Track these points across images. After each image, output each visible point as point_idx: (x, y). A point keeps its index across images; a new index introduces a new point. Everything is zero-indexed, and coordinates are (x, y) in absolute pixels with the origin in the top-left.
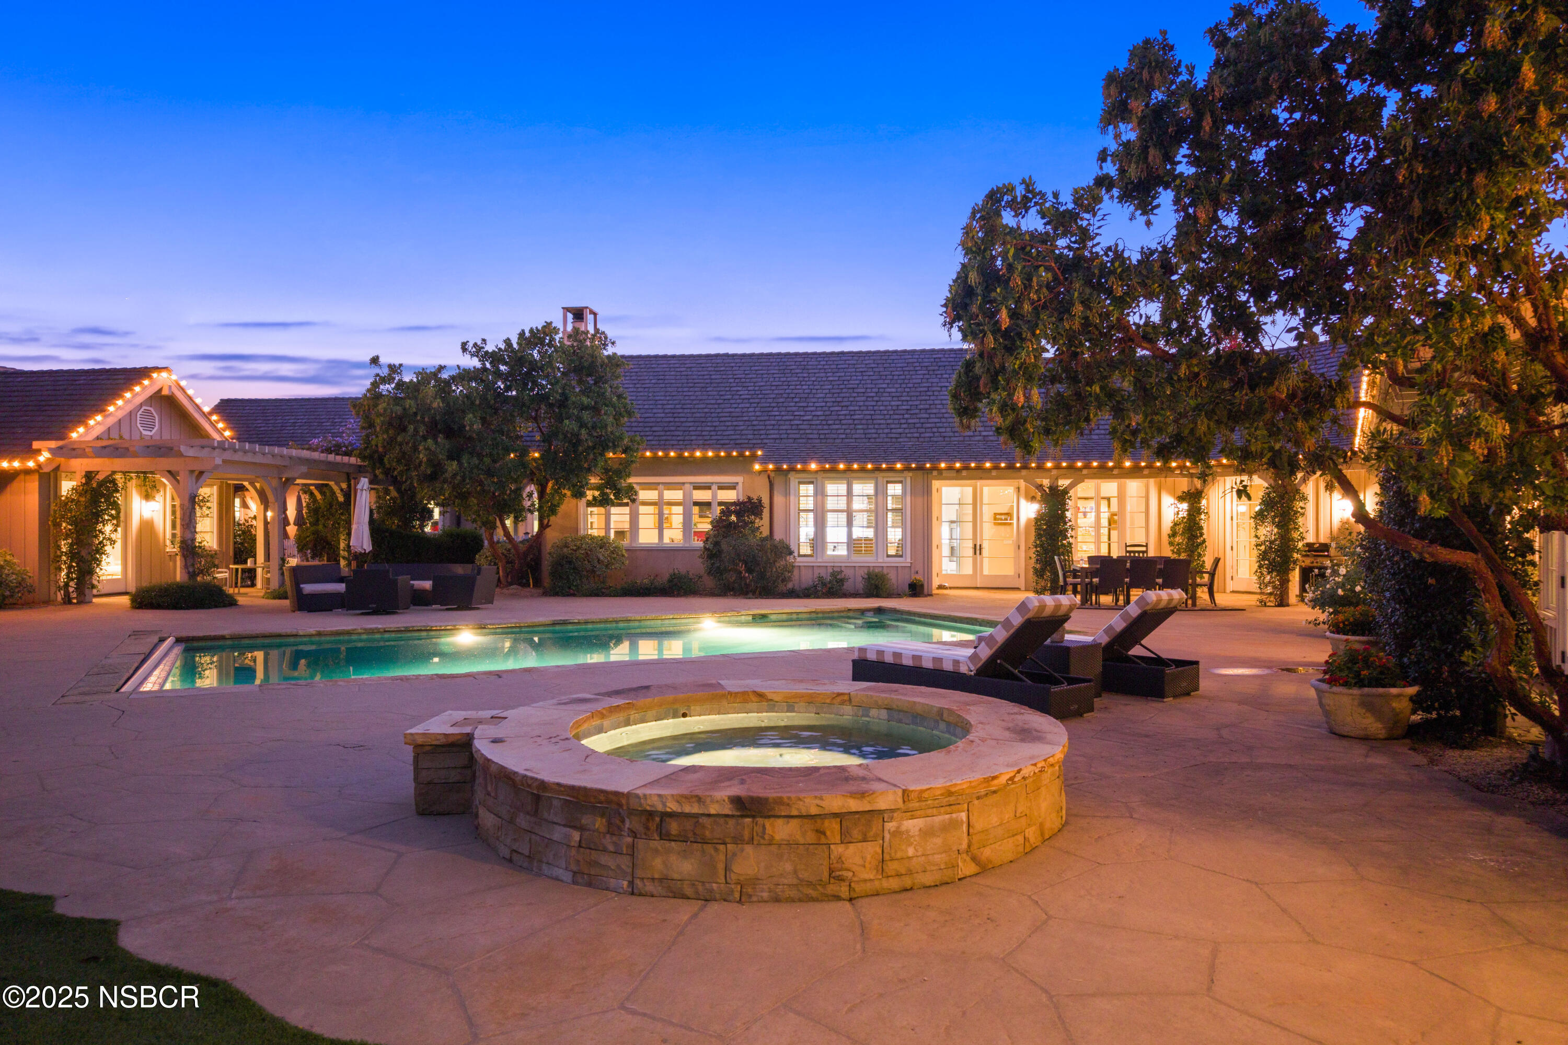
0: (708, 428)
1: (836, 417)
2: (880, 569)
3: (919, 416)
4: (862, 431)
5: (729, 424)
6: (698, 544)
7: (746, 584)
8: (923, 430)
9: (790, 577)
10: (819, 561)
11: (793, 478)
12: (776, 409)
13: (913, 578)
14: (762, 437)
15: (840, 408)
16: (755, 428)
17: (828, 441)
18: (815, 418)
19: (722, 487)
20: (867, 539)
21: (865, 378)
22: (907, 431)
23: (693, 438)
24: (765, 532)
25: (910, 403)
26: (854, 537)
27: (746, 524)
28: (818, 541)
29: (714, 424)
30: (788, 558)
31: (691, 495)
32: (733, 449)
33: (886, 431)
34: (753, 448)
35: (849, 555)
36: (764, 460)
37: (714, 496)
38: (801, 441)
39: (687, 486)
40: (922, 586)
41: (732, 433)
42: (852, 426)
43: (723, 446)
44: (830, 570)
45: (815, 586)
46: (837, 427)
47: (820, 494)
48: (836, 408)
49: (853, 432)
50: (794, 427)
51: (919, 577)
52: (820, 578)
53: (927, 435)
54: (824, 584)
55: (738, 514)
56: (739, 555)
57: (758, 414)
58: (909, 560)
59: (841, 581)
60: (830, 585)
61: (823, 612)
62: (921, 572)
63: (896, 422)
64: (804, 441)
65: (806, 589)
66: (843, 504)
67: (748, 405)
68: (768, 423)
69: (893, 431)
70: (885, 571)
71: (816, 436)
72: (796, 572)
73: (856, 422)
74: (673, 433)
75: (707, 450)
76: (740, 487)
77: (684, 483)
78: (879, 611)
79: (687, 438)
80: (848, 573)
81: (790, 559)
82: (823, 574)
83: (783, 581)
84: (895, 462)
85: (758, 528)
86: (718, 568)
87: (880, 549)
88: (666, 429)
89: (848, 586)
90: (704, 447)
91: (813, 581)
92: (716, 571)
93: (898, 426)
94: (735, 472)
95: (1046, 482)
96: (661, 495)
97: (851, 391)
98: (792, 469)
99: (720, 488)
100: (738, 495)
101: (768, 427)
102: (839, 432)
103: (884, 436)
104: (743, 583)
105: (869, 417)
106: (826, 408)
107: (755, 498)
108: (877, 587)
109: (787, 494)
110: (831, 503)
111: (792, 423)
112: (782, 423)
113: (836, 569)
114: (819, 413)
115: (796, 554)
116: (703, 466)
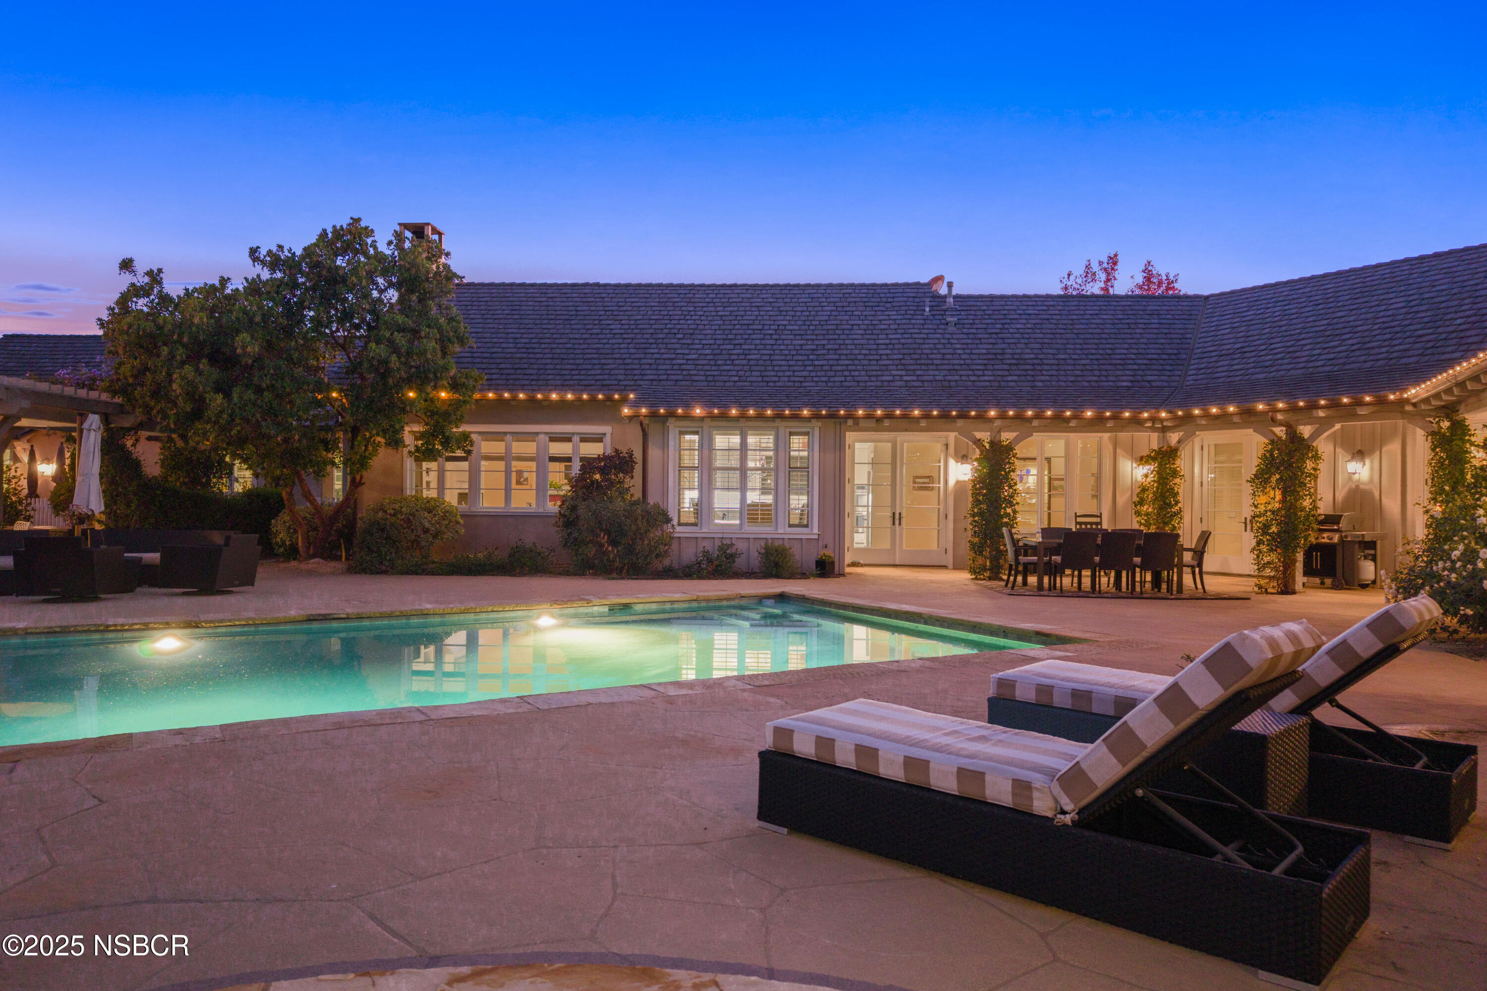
0: (569, 367)
1: (727, 357)
2: (781, 542)
3: (827, 357)
4: (758, 374)
5: (596, 361)
6: (553, 507)
7: (608, 560)
8: (833, 373)
9: (666, 552)
10: (705, 530)
11: (673, 427)
12: (653, 346)
13: (821, 553)
14: (636, 377)
15: (732, 347)
16: (628, 367)
17: (718, 384)
18: (702, 357)
19: (584, 439)
20: (764, 505)
21: (762, 313)
22: (813, 374)
23: (550, 377)
24: (638, 494)
25: (816, 342)
26: (749, 502)
27: (612, 484)
28: (702, 508)
29: (578, 362)
30: (665, 526)
31: (547, 448)
32: (600, 391)
33: (787, 374)
34: (623, 390)
35: (741, 525)
36: (636, 404)
37: (576, 449)
38: (684, 383)
39: (541, 436)
40: (833, 563)
41: (599, 372)
42: (746, 368)
43: (586, 388)
44: (718, 543)
45: (699, 563)
46: (728, 368)
47: (707, 447)
48: (728, 347)
49: (748, 374)
50: (675, 367)
51: (829, 552)
52: (706, 553)
53: (837, 379)
54: (710, 561)
55: (603, 471)
56: (600, 523)
57: (632, 351)
58: (816, 531)
59: (732, 557)
60: (717, 563)
61: (707, 600)
62: (830, 545)
63: (800, 363)
64: (687, 383)
65: (687, 567)
66: (735, 462)
67: (621, 341)
68: (643, 361)
69: (796, 373)
70: (787, 546)
71: (703, 378)
72: (675, 546)
73: (752, 363)
74: (524, 371)
75: (566, 391)
76: (608, 439)
77: (537, 434)
78: (782, 598)
79: (542, 377)
80: (741, 546)
81: (668, 528)
82: (708, 546)
83: (657, 556)
84: (800, 408)
85: (628, 489)
86: (576, 539)
87: (780, 519)
88: (517, 366)
89: (740, 563)
90: (563, 387)
91: (696, 556)
92: (572, 543)
93: (802, 368)
94: (602, 421)
95: (985, 436)
96: (508, 449)
97: (746, 327)
98: (672, 415)
99: (583, 440)
100: (605, 448)
101: (644, 367)
102: (730, 373)
103: (786, 379)
104: (605, 558)
105: (767, 357)
106: (716, 347)
107: (625, 451)
108: (776, 564)
109: (664, 446)
110: (720, 461)
111: (674, 362)
112: (661, 362)
113: (725, 542)
114: (707, 352)
115: (675, 522)
116: (561, 412)
